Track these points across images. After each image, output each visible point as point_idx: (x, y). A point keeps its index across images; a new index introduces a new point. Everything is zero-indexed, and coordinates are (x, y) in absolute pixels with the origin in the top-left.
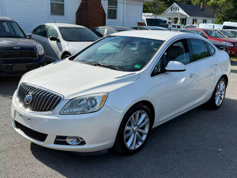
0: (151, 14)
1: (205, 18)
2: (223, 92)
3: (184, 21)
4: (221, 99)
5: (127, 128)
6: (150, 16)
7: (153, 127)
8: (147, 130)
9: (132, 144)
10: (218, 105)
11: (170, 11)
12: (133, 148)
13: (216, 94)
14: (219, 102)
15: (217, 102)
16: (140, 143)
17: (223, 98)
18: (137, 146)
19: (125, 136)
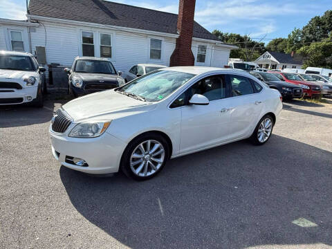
0: (239, 59)
1: (294, 65)
2: (270, 130)
3: (274, 67)
4: (266, 136)
5: (134, 155)
6: (238, 61)
7: (172, 157)
8: (162, 160)
9: (142, 171)
10: (262, 141)
11: (262, 59)
12: (143, 175)
13: (259, 130)
14: (263, 139)
15: (260, 139)
16: (153, 172)
17: (269, 134)
18: (149, 174)
19: (132, 164)
